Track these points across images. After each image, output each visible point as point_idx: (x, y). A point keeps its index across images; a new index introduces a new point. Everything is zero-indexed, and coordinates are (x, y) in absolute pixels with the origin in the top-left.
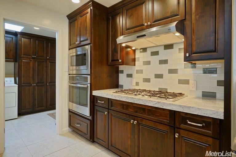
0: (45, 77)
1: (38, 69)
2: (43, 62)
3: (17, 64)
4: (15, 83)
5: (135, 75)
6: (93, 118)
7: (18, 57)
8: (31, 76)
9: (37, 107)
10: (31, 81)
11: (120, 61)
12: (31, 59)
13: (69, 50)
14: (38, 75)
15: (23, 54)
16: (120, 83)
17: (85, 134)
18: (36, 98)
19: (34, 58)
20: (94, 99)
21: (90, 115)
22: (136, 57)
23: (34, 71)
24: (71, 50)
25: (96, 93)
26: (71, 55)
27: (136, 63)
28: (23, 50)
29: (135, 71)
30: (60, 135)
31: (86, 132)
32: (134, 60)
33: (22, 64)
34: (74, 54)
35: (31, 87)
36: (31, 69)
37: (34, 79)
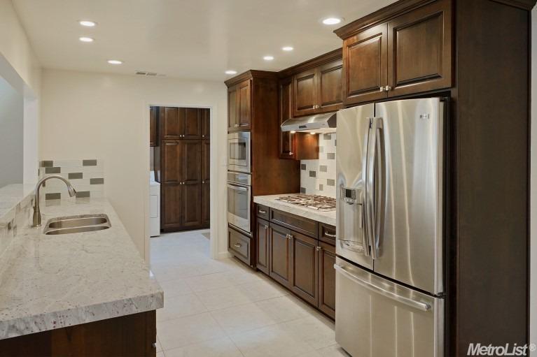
0: (199, 168)
1: (188, 157)
2: (195, 144)
3: (159, 148)
4: (156, 180)
5: (319, 174)
6: (255, 235)
7: (160, 139)
8: (178, 169)
9: (188, 221)
10: (179, 178)
11: (291, 153)
12: (178, 141)
13: (228, 133)
14: (188, 167)
15: (166, 133)
16: (302, 185)
17: (245, 257)
18: (186, 206)
19: (182, 139)
20: (255, 208)
21: (251, 231)
22: (320, 145)
23: (182, 160)
24: (231, 135)
25: (258, 200)
26: (232, 141)
27: (320, 154)
28: (166, 128)
29: (319, 168)
30: (215, 259)
31: (245, 254)
32: (317, 149)
33: (166, 149)
34: (237, 141)
35: (178, 188)
36: (178, 156)
37: (181, 174)
